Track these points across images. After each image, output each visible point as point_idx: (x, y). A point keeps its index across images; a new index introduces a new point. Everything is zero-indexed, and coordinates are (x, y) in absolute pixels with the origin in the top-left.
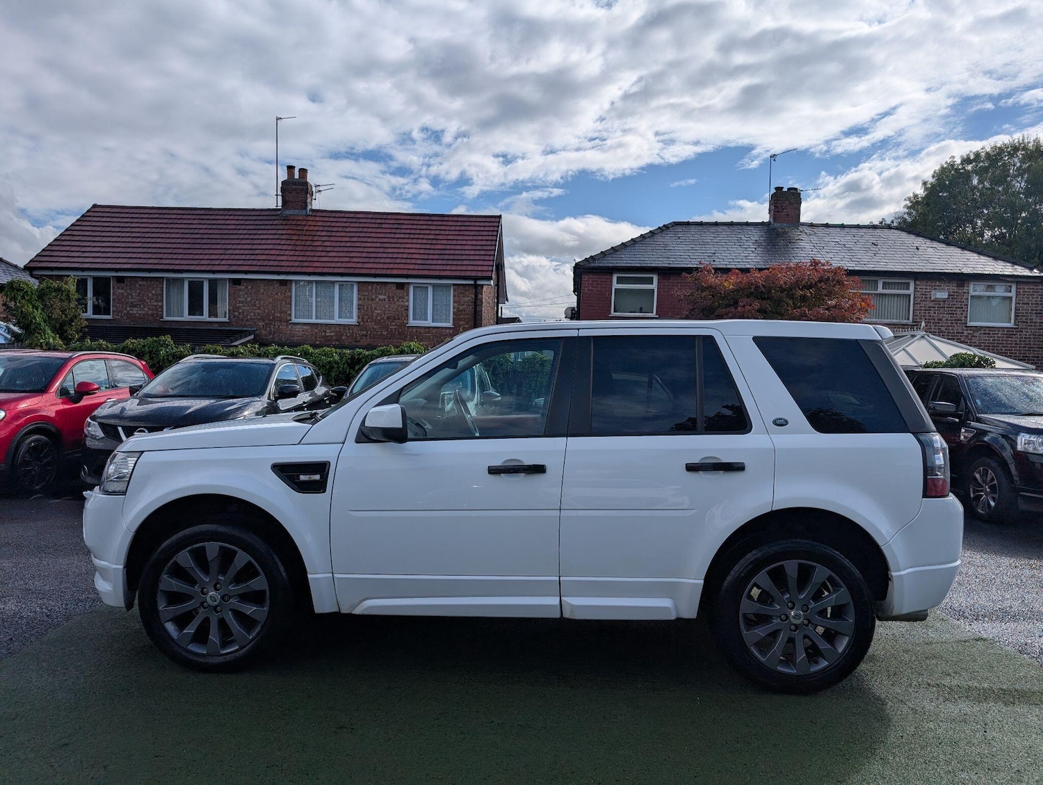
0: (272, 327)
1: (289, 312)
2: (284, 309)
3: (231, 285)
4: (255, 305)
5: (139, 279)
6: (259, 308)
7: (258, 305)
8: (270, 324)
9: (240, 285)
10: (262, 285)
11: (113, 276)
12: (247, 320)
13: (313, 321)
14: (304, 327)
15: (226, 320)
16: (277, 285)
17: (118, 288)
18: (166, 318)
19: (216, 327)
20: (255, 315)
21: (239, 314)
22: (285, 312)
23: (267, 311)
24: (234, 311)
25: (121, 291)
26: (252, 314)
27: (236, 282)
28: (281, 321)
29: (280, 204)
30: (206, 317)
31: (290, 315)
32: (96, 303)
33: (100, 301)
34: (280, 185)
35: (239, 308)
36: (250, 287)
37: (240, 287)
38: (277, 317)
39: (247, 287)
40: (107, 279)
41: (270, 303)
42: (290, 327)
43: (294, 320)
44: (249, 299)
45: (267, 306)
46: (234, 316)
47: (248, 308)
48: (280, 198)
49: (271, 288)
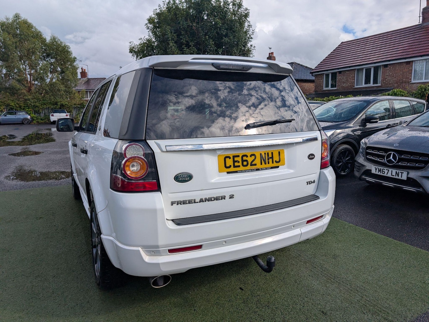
0: (401, 86)
1: (410, 78)
2: (408, 77)
3: (383, 68)
4: (393, 76)
5: (347, 71)
6: (395, 78)
7: (395, 76)
8: (400, 85)
9: (387, 67)
10: (397, 66)
11: (338, 71)
12: (389, 84)
13: (424, 81)
14: (418, 85)
15: (380, 85)
16: (405, 65)
17: (339, 76)
18: (356, 87)
19: (375, 89)
20: (393, 81)
21: (386, 81)
22: (408, 78)
23: (399, 79)
24: (384, 80)
25: (340, 77)
26: (392, 81)
27: (386, 66)
28: (406, 83)
29: (421, 21)
30: (371, 84)
31: (411, 79)
32: (332, 83)
33: (334, 82)
34: (421, 11)
35: (386, 78)
36: (392, 68)
37: (387, 68)
38: (404, 81)
39: (390, 68)
40: (336, 73)
41: (401, 74)
42: (410, 85)
43: (413, 81)
44: (391, 74)
45: (400, 76)
46: (384, 83)
47: (390, 78)
48: (421, 18)
49: (402, 66)
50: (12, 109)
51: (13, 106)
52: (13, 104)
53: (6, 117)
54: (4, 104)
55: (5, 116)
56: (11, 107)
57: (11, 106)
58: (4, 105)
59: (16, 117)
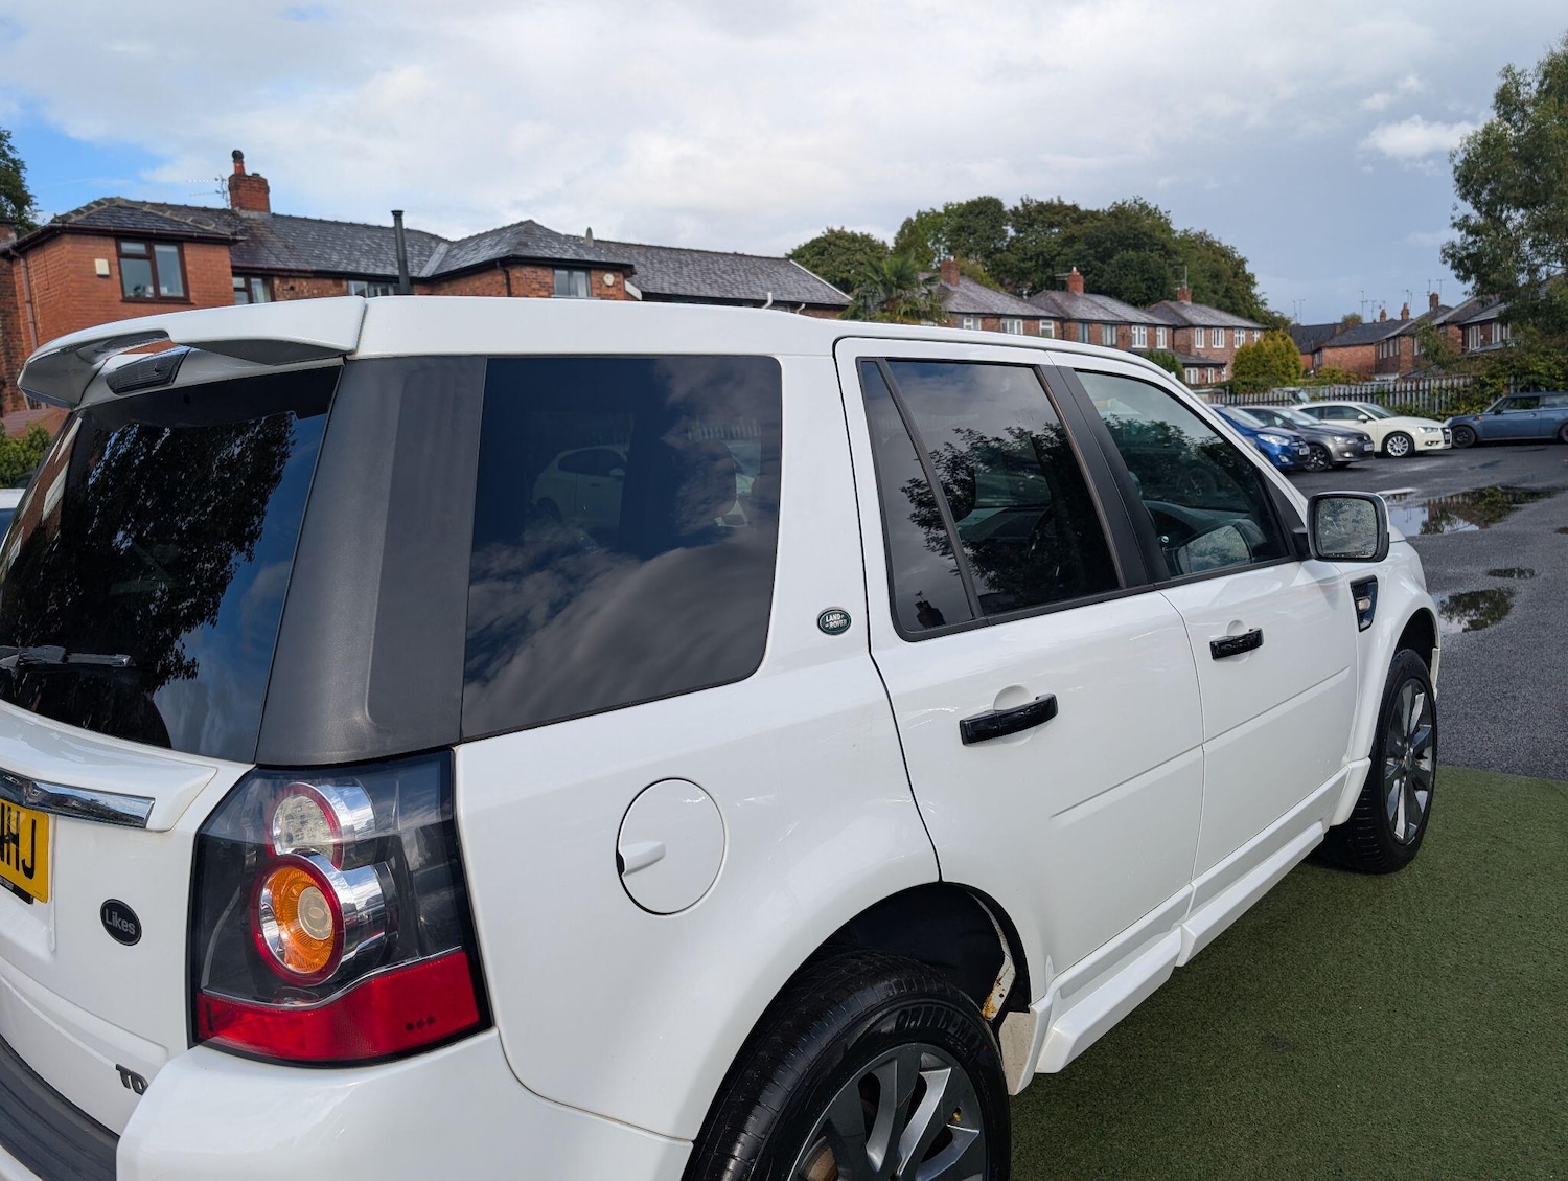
50: (1535, 385)
51: (1540, 374)
52: (1540, 367)
53: (1499, 417)
54: (1510, 368)
55: (1498, 413)
56: (1531, 377)
57: (1533, 373)
58: (1510, 373)
59: (1538, 417)
